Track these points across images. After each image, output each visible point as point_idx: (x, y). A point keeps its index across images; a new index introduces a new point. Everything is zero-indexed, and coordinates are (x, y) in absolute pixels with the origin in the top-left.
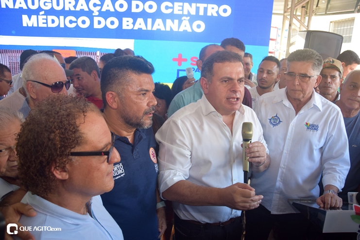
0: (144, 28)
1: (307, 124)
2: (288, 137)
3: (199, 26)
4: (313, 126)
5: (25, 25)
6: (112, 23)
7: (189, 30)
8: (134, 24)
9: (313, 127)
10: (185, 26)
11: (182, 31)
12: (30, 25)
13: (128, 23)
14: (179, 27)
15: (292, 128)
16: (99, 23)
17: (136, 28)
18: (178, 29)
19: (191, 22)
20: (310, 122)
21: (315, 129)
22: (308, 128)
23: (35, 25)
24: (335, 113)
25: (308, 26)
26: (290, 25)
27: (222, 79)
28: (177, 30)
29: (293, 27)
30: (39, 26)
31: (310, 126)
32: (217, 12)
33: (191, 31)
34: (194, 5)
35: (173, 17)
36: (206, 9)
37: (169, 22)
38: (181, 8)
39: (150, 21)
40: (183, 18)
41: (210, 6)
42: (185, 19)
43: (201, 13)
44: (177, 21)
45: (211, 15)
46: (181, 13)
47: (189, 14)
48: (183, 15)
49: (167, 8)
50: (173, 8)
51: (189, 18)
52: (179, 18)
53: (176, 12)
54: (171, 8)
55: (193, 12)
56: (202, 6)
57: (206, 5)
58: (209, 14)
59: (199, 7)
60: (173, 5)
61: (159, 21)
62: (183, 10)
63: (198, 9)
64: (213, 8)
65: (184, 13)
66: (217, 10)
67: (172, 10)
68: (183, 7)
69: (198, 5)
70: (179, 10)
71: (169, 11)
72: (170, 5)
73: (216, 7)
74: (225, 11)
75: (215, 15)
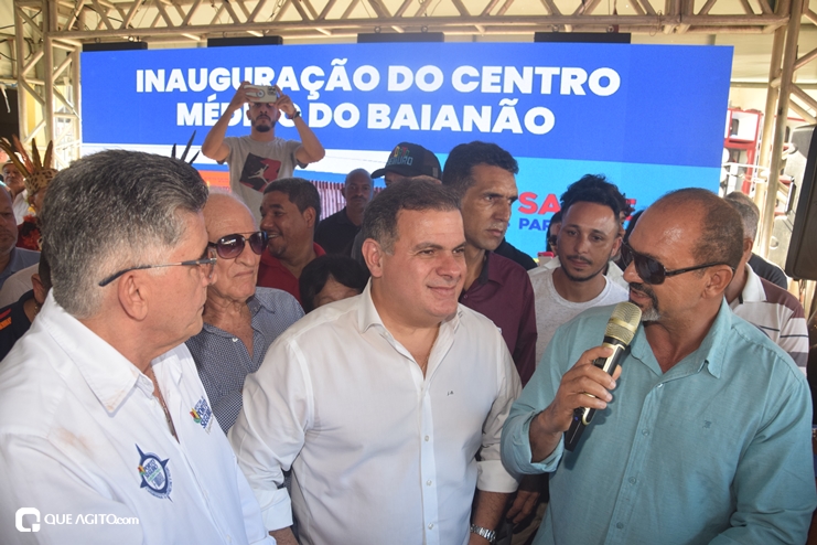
0: (414, 126)
3: (539, 121)
5: (180, 122)
6: (347, 115)
7: (517, 129)
8: (392, 116)
10: (508, 121)
11: (500, 131)
12: (190, 123)
13: (379, 116)
14: (492, 125)
16: (320, 115)
17: (396, 126)
18: (491, 128)
19: (521, 112)
23: (199, 123)
28: (488, 130)
30: (206, 124)
32: (585, 86)
33: (520, 131)
34: (528, 71)
35: (478, 99)
36: (556, 80)
37: (469, 111)
38: (497, 79)
39: (426, 109)
40: (502, 103)
41: (567, 72)
42: (506, 105)
43: (546, 89)
44: (489, 108)
45: (568, 93)
46: (497, 89)
47: (516, 92)
48: (503, 95)
49: (466, 79)
50: (479, 79)
51: (515, 101)
52: (494, 101)
53: (487, 88)
54: (474, 79)
55: (526, 88)
56: (547, 73)
57: (558, 69)
58: (565, 91)
59: (541, 76)
60: (480, 72)
61: (447, 110)
62: (501, 83)
63: (537, 79)
64: (574, 77)
65: (505, 91)
66: (584, 81)
67: (477, 84)
68: (502, 76)
69: (539, 70)
70: (493, 84)
71: (472, 86)
72: (473, 72)
73: (581, 73)
74: (606, 81)
75: (580, 91)
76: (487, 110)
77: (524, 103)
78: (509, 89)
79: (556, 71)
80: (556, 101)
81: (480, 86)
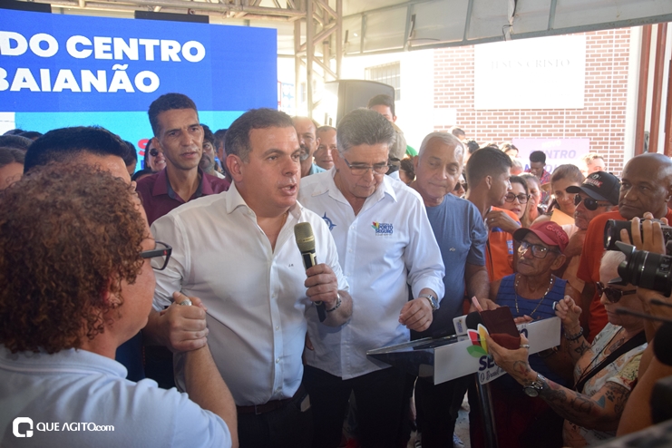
0: (35, 88)
1: (375, 224)
2: (348, 249)
3: (147, 82)
4: (385, 227)
7: (130, 89)
9: (384, 229)
10: (121, 82)
11: (116, 91)
14: (108, 86)
15: (353, 234)
17: (15, 88)
18: (108, 89)
19: (132, 75)
20: (379, 221)
21: (388, 231)
22: (378, 231)
24: (415, 203)
25: (337, 74)
26: (309, 73)
27: (266, 153)
28: (106, 91)
29: (314, 76)
31: (380, 227)
32: (180, 54)
33: (133, 91)
34: (133, 42)
35: (93, 64)
36: (157, 50)
37: (86, 75)
38: (108, 48)
39: (45, 73)
40: (115, 67)
41: (165, 44)
42: (118, 70)
43: (150, 56)
44: (104, 72)
45: (168, 60)
46: (109, 56)
47: (125, 59)
48: (114, 61)
49: (80, 47)
50: (92, 47)
51: (126, 66)
52: (108, 66)
53: (99, 55)
54: (87, 47)
55: (133, 55)
56: (150, 44)
57: (158, 41)
58: (165, 58)
59: (144, 46)
60: (92, 41)
61: (65, 74)
62: (112, 51)
63: (142, 49)
64: (171, 47)
65: (116, 58)
66: (179, 51)
67: (90, 52)
68: (112, 45)
69: (142, 42)
70: (105, 52)
71: (86, 54)
72: (86, 41)
73: (176, 44)
74: (194, 51)
75: (176, 59)
76: (102, 74)
77: (134, 68)
78: (119, 56)
79: (156, 42)
80: (158, 65)
81: (93, 53)
